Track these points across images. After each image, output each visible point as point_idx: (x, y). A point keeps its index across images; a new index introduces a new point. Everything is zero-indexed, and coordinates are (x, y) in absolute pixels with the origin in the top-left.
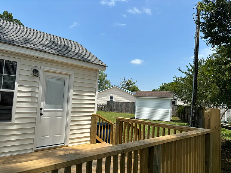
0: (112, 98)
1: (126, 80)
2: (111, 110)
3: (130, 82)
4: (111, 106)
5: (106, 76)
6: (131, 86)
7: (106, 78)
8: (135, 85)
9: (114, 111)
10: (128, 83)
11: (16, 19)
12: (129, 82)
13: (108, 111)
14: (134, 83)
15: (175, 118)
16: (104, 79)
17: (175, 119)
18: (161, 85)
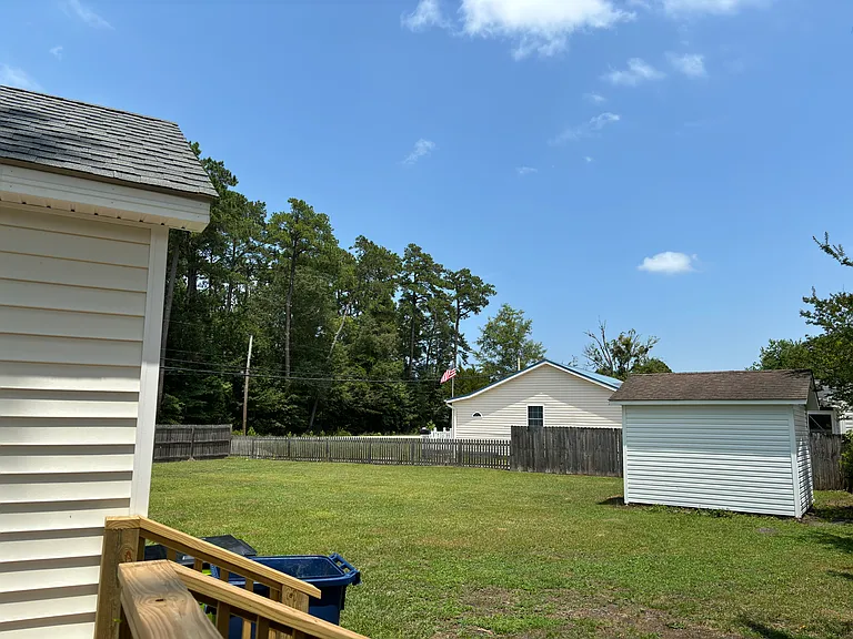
0: (535, 412)
1: (612, 336)
2: (529, 464)
3: (628, 345)
4: (530, 445)
5: (526, 327)
6: (633, 359)
7: (528, 337)
8: (650, 355)
9: (541, 468)
10: (620, 351)
11: (209, 160)
12: (623, 347)
13: (520, 469)
14: (647, 350)
15: (836, 500)
16: (519, 338)
17: (833, 504)
18: (766, 346)
